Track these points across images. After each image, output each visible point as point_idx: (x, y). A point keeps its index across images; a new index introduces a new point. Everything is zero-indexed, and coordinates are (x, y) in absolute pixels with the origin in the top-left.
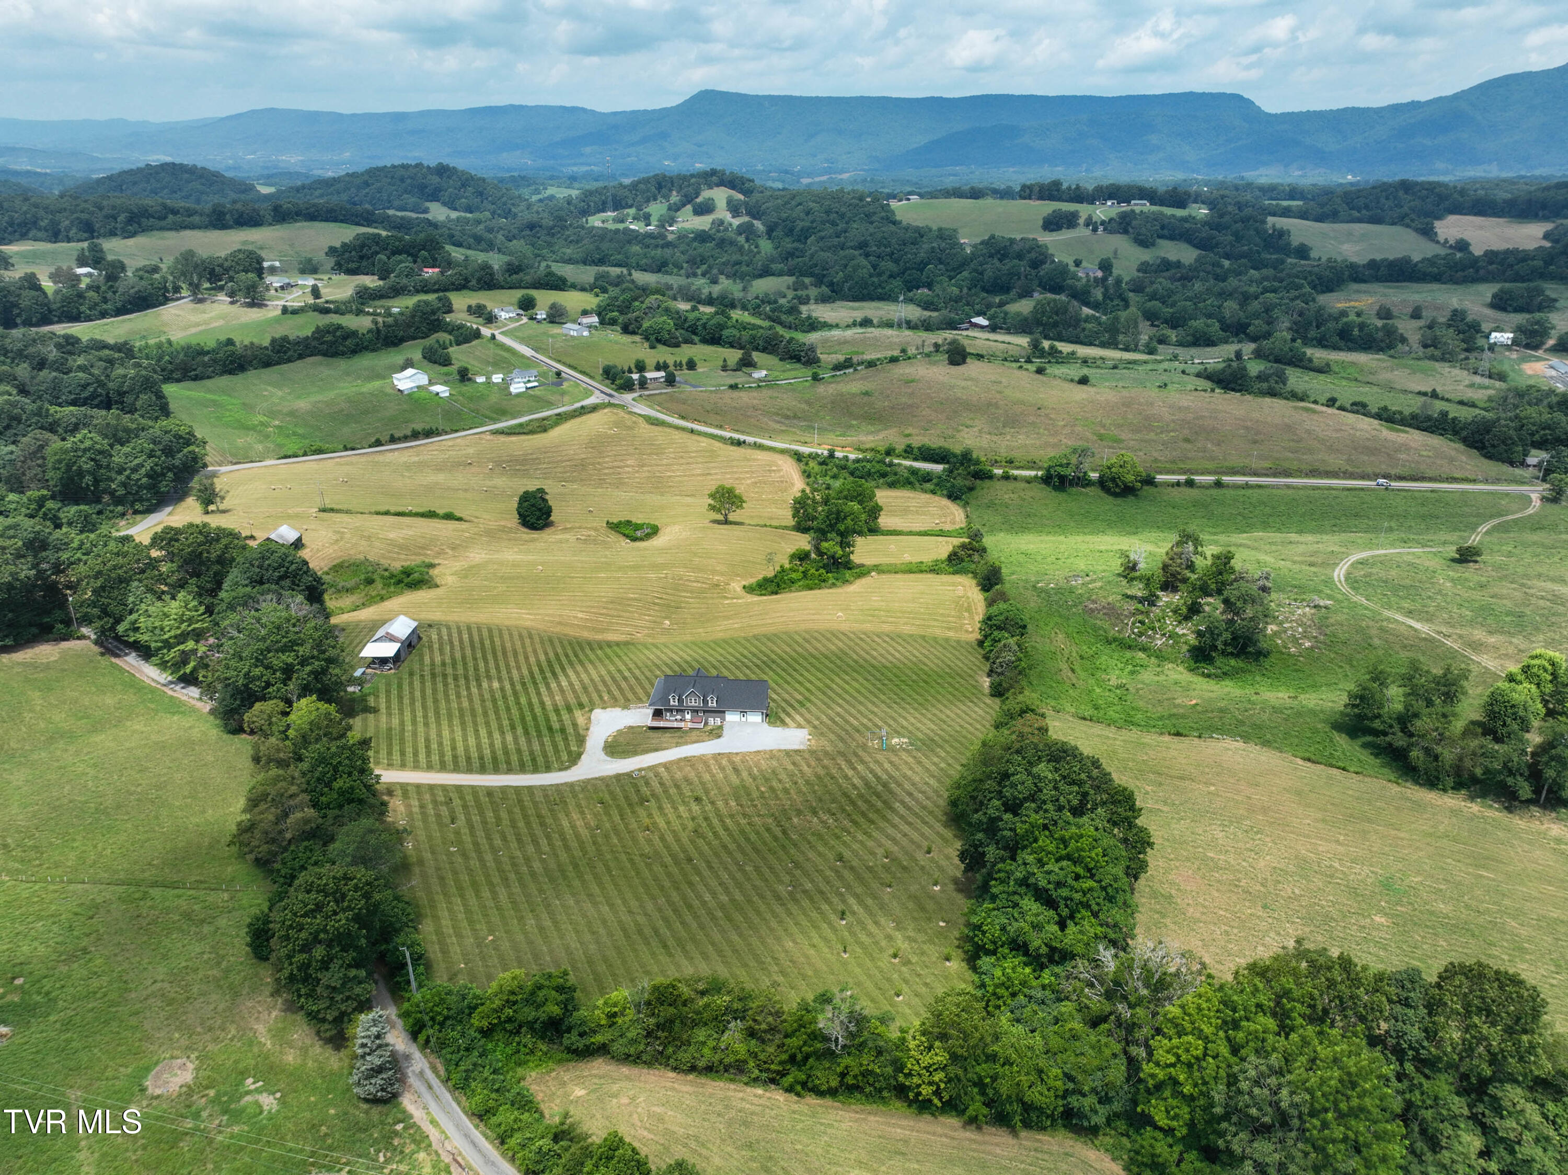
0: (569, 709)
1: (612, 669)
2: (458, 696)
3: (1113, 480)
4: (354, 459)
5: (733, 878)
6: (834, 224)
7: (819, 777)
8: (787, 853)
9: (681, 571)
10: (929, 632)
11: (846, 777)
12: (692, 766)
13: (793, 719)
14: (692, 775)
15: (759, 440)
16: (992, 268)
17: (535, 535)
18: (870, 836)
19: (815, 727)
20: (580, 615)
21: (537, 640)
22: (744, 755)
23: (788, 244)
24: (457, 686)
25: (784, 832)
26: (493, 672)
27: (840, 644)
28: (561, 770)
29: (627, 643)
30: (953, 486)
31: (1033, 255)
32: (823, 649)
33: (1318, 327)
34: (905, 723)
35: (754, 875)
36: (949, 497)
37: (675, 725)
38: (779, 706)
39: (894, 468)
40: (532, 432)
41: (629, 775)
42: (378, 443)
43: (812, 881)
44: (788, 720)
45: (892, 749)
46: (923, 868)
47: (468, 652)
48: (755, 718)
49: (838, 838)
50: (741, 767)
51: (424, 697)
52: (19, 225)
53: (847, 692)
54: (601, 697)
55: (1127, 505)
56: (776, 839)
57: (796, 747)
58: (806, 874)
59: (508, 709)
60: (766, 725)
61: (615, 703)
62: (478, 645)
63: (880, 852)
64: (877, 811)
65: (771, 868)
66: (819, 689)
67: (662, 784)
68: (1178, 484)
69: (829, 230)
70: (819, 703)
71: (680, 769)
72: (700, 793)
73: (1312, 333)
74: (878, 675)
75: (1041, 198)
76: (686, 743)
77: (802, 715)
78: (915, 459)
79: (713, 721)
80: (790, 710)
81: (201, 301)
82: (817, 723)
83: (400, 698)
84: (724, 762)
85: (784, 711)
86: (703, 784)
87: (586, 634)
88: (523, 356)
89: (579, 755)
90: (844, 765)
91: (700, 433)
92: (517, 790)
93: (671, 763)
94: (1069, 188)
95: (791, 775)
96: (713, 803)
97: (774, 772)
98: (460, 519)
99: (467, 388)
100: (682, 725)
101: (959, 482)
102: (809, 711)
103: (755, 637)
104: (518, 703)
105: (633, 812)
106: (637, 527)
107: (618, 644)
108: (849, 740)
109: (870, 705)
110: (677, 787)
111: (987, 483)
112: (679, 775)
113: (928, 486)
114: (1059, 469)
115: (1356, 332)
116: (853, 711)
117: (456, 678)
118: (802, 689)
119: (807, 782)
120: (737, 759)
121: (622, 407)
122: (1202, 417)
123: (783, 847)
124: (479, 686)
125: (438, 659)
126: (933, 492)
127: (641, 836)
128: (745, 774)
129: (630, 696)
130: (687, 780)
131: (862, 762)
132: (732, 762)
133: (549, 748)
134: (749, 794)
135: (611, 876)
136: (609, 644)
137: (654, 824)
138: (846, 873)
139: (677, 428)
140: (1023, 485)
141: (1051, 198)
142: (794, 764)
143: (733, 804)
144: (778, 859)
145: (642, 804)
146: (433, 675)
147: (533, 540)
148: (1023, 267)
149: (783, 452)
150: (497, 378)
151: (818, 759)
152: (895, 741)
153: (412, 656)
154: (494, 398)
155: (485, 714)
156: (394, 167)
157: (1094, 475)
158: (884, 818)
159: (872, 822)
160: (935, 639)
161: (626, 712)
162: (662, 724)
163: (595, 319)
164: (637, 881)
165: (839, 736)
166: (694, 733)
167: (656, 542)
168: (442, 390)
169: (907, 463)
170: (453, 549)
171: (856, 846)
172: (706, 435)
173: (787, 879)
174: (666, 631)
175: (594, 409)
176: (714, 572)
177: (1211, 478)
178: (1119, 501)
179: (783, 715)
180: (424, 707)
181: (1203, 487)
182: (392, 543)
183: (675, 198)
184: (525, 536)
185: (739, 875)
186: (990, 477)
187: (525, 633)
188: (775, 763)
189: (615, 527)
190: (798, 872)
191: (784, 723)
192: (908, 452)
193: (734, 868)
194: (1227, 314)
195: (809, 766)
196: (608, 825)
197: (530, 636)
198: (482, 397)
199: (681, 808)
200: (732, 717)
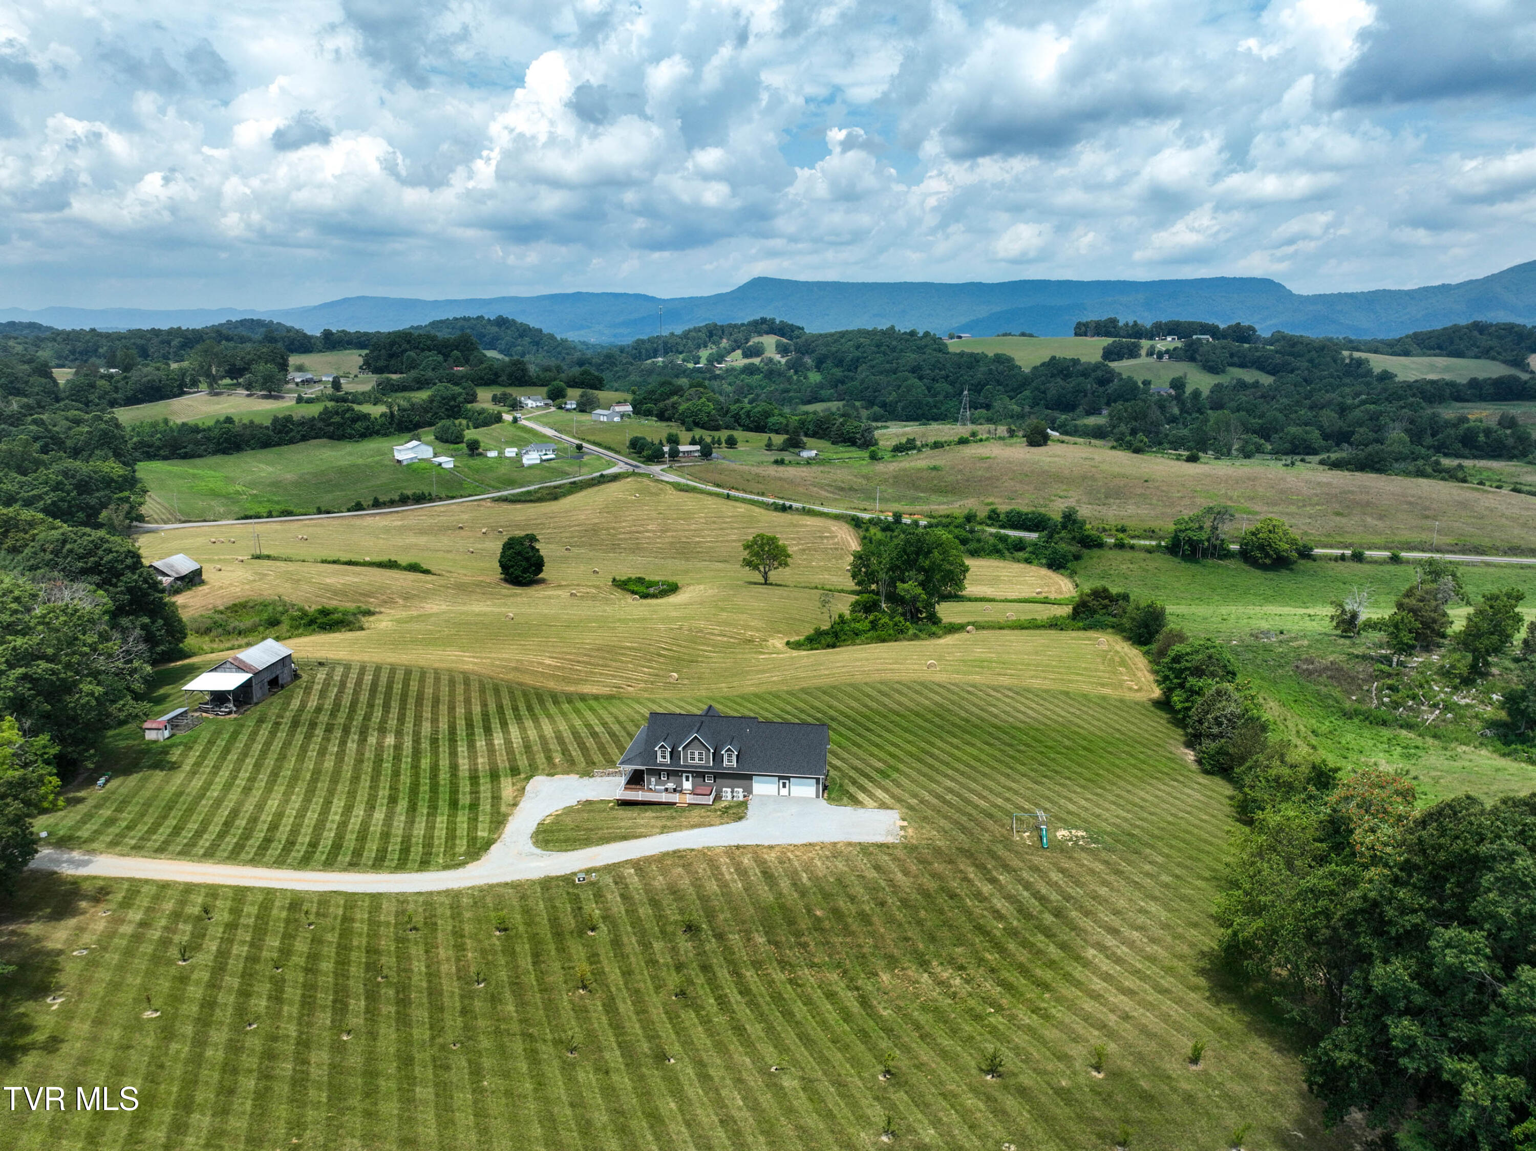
0: (494, 776)
1: (578, 723)
2: (322, 752)
3: (1261, 548)
4: (325, 522)
5: (755, 1107)
6: (885, 354)
7: (926, 894)
8: (872, 1048)
9: (702, 624)
10: (1072, 688)
11: (978, 896)
12: (687, 866)
13: (871, 795)
14: (685, 883)
15: (808, 506)
16: (1055, 387)
17: (518, 590)
18: (1047, 1017)
19: (911, 808)
20: (548, 661)
21: (475, 686)
22: (784, 849)
23: (838, 372)
24: (326, 739)
25: (864, 1002)
26: (392, 723)
27: (937, 698)
28: (446, 867)
29: (610, 698)
30: (1055, 552)
31: (1099, 373)
32: (911, 705)
33: (1433, 435)
34: (1071, 807)
35: (801, 1102)
36: (1050, 566)
37: (664, 797)
38: (844, 775)
39: (976, 535)
40: (540, 500)
41: (568, 879)
42: (359, 507)
43: (936, 1123)
44: (861, 796)
45: (1060, 848)
46: (1189, 1099)
47: (364, 697)
48: (804, 789)
49: (978, 1018)
50: (778, 871)
51: (264, 753)
52: (81, 353)
53: (958, 760)
54: (549, 759)
55: (1282, 579)
56: (847, 1017)
57: (880, 839)
58: (922, 1104)
59: (396, 773)
60: (823, 803)
61: (570, 766)
62: (382, 688)
63: (1077, 1051)
64: (1051, 964)
65: (840, 1085)
66: (911, 755)
67: (625, 897)
68: (1343, 558)
69: (880, 358)
70: (914, 774)
71: (664, 872)
72: (698, 916)
73: (1429, 441)
74: (1006, 738)
75: (1098, 334)
76: (679, 828)
77: (886, 790)
78: (1003, 527)
79: (731, 794)
80: (863, 781)
81: (217, 394)
82: (913, 801)
83: (226, 751)
84: (746, 861)
85: (854, 782)
86: (704, 899)
87: (552, 685)
88: (544, 436)
89: (488, 844)
90: (971, 873)
91: (736, 499)
92: (351, 900)
93: (649, 860)
94: (1127, 325)
95: (873, 889)
96: (720, 937)
97: (839, 881)
98: (427, 572)
99: (476, 462)
100: (675, 798)
101: (1063, 547)
102: (899, 785)
103: (804, 690)
104: (415, 767)
105: (562, 950)
106: (650, 584)
107: (596, 698)
108: (977, 830)
109: (1003, 780)
110: (655, 903)
111: (1096, 552)
112: (659, 882)
113: (1021, 554)
114: (1190, 534)
115: (1482, 438)
116: (973, 785)
117: (329, 729)
118: (882, 755)
119: (905, 903)
120: (771, 857)
121: (648, 476)
122: (1352, 492)
123: (864, 1036)
124: (363, 740)
125: (313, 703)
126: (1028, 561)
127: (565, 1001)
128: (785, 884)
129: (597, 757)
130: (674, 891)
131: (1007, 868)
132: (760, 862)
133: (440, 831)
134: (791, 922)
135: (478, 1090)
136: (583, 698)
137: (599, 974)
138: (1010, 1103)
139: (710, 494)
140: (1143, 555)
141: (1107, 334)
142: (877, 868)
143: (760, 939)
144: (855, 1062)
145: (581, 933)
146: (295, 724)
147: (515, 595)
148: (1089, 385)
149: (837, 517)
150: (511, 452)
151: (922, 861)
152: (1061, 834)
153: (274, 699)
154: (503, 470)
155: (356, 779)
156: (456, 319)
157: (1235, 547)
158: (1068, 977)
159: (1045, 986)
160: (1085, 696)
161: (586, 780)
162: (639, 795)
163: (629, 408)
164: (532, 1105)
165: (956, 823)
166: (696, 812)
167: (672, 599)
168: (447, 462)
169: (993, 530)
170: (406, 599)
171: (1020, 1039)
172: (744, 501)
173: (877, 1113)
174: (669, 686)
175: (615, 478)
176: (746, 627)
177: (1387, 554)
178: (1271, 575)
179: (852, 789)
180: (258, 766)
181: (1374, 562)
182: (327, 588)
183: (724, 343)
184: (504, 591)
185: (766, 1099)
186: (1100, 545)
187: (459, 679)
188: (841, 866)
189: (623, 585)
190: (900, 1097)
191: (855, 801)
192: (993, 518)
193: (755, 1081)
194: (1326, 424)
195: (906, 873)
196: (503, 975)
197: (467, 682)
198: (491, 469)
199: (657, 946)
200: (763, 787)
